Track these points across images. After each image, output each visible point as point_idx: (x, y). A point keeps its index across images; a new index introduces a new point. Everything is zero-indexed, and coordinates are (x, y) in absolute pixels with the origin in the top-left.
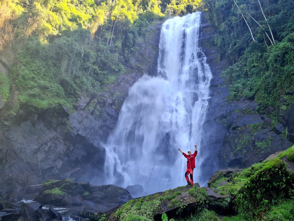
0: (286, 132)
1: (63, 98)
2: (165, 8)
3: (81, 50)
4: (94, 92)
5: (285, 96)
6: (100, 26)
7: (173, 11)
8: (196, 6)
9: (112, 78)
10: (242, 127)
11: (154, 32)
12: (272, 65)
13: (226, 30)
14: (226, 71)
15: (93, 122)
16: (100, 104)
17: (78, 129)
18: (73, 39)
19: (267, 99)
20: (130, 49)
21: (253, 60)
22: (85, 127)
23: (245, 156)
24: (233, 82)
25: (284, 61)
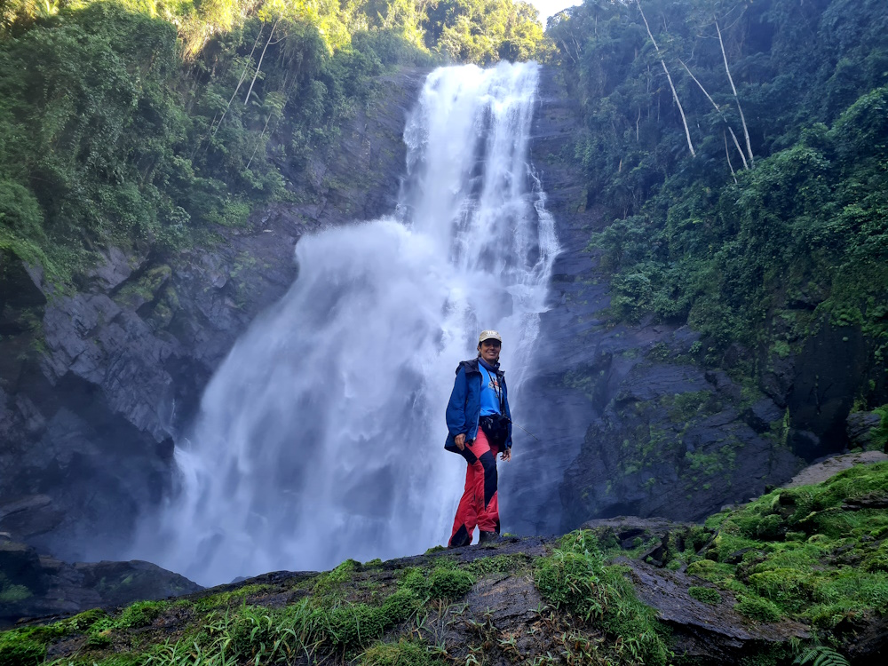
0: (785, 426)
1: (33, 236)
2: (437, 36)
3: (130, 86)
4: (166, 240)
5: (788, 313)
6: (217, 34)
7: (459, 48)
8: (529, 50)
9: (239, 209)
10: (646, 401)
11: (395, 91)
12: (755, 215)
13: (613, 117)
14: (604, 233)
15: (142, 339)
16: (179, 286)
17: (73, 355)
18: (108, 39)
19: (727, 321)
20: (312, 131)
21: (686, 209)
22: (103, 350)
23: (651, 494)
24: (624, 269)
25: (791, 205)
